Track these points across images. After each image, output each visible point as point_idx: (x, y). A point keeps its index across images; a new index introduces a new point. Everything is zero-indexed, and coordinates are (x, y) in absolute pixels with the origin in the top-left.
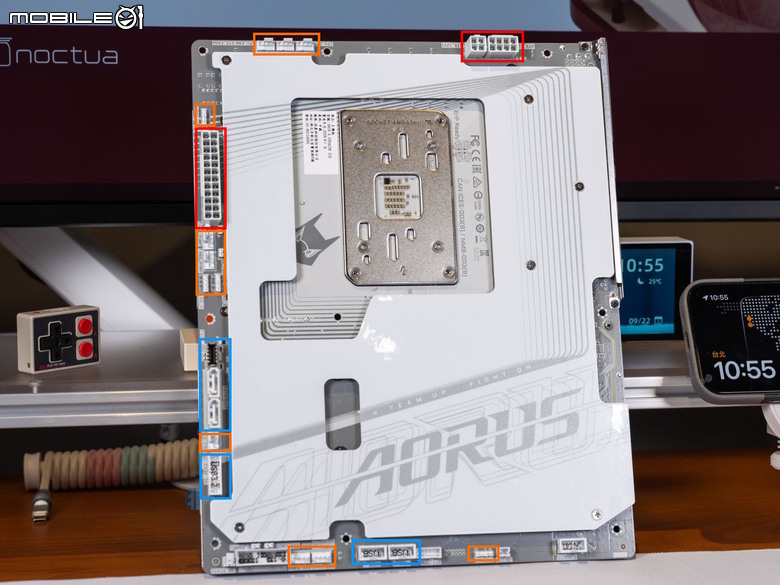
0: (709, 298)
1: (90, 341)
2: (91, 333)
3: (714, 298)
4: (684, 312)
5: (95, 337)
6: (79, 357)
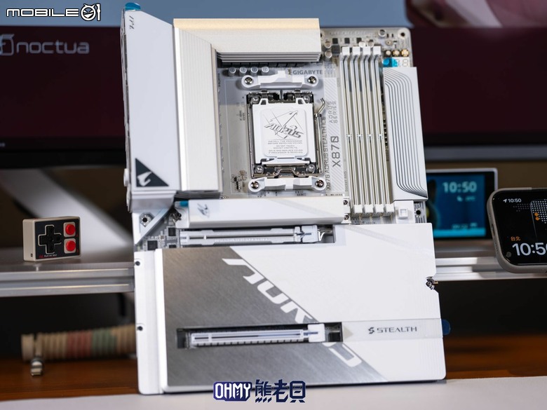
0: (508, 201)
1: (74, 240)
2: (74, 235)
3: (511, 201)
4: (490, 211)
5: (77, 237)
6: (66, 251)
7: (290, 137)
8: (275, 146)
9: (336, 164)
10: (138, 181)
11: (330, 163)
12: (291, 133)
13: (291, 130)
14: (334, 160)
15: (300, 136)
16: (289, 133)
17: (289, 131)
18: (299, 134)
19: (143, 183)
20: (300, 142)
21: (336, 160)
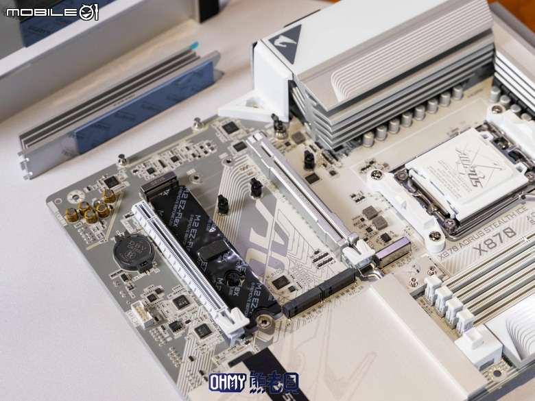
7: (467, 179)
8: (442, 169)
9: (480, 250)
10: (277, 37)
11: (475, 244)
12: (472, 177)
13: (476, 175)
14: (482, 245)
15: (476, 186)
16: (469, 174)
17: (473, 173)
18: (478, 184)
19: (277, 43)
20: (469, 190)
21: (484, 247)
